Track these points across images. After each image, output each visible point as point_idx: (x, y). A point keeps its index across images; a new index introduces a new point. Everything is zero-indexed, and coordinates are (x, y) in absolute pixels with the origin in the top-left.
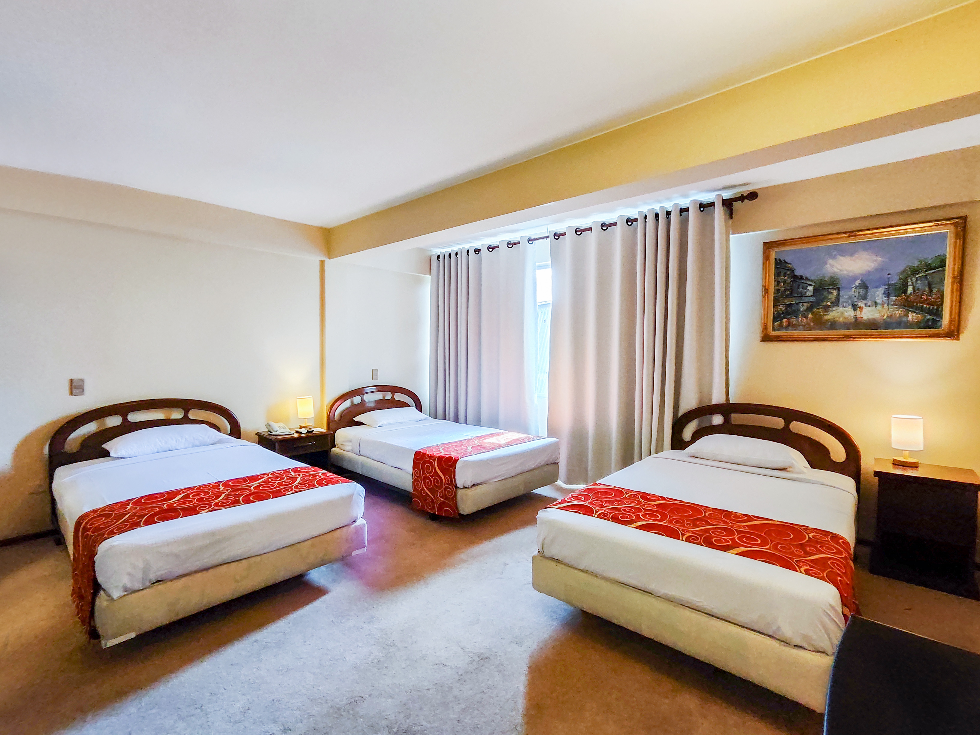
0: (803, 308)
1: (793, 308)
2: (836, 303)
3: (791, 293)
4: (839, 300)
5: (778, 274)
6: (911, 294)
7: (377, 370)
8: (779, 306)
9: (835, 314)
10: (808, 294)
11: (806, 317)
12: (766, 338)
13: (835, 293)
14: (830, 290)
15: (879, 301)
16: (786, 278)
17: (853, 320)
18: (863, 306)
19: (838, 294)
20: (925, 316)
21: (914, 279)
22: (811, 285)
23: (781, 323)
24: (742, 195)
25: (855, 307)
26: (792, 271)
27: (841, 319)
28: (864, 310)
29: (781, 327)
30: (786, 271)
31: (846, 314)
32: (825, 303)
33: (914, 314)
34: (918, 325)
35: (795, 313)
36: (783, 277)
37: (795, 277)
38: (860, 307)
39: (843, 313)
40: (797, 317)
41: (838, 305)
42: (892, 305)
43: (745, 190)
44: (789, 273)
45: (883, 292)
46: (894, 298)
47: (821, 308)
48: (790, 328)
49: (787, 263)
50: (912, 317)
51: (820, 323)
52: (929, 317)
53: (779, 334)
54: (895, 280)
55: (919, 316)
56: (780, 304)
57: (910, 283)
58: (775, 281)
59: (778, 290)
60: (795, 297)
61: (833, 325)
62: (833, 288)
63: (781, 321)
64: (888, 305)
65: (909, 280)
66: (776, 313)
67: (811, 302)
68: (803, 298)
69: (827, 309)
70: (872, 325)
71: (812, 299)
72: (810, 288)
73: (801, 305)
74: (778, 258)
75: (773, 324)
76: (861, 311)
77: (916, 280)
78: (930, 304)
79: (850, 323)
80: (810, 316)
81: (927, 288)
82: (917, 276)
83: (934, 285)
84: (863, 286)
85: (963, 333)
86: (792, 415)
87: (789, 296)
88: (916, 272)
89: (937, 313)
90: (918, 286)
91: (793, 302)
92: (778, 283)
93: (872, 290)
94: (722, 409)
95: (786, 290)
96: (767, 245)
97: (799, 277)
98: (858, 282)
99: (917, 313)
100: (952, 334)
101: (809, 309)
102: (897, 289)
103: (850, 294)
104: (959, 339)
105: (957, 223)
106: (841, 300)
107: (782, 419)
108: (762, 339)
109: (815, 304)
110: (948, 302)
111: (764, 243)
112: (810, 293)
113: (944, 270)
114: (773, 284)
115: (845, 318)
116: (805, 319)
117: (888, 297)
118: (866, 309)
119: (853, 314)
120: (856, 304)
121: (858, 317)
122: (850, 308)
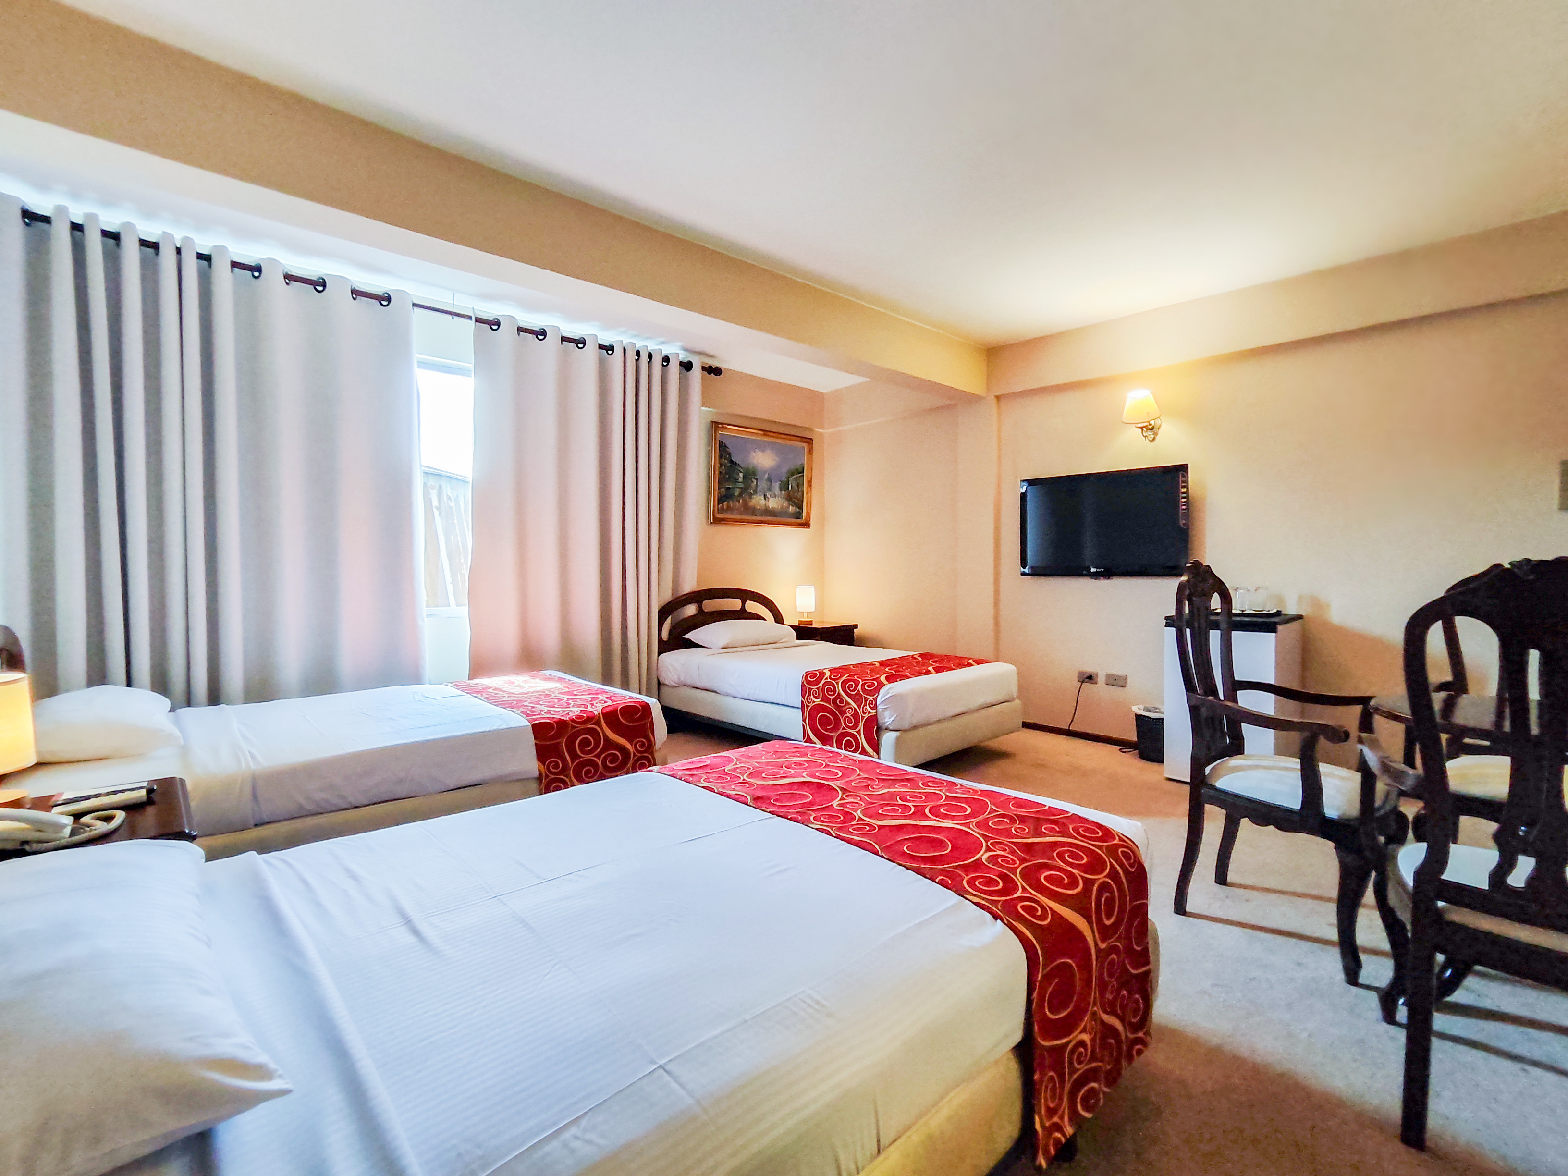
0: (737, 492)
1: (731, 492)
2: (755, 492)
3: (729, 477)
5: (721, 457)
6: (790, 491)
8: (722, 488)
9: (753, 502)
11: (739, 502)
12: (717, 521)
13: (755, 482)
14: (753, 479)
15: (777, 494)
16: (726, 461)
17: (764, 508)
18: (769, 496)
20: (796, 509)
22: (741, 472)
23: (723, 505)
24: (712, 367)
25: (765, 497)
26: (730, 456)
27: (758, 507)
29: (721, 511)
30: (726, 455)
31: (760, 502)
32: (749, 491)
34: (791, 515)
35: (732, 497)
36: (724, 460)
37: (732, 462)
40: (733, 500)
41: (756, 494)
42: (783, 498)
43: (715, 363)
44: (728, 457)
45: (778, 486)
46: (784, 493)
47: (747, 494)
48: (730, 511)
49: (728, 447)
50: (791, 509)
51: (746, 508)
52: (798, 510)
53: (723, 517)
54: (784, 479)
55: (794, 508)
56: (721, 486)
57: (790, 482)
58: (719, 463)
59: (721, 472)
60: (731, 481)
61: (753, 511)
62: (753, 478)
63: (723, 503)
64: (781, 498)
65: (790, 480)
66: (719, 495)
67: (741, 488)
68: (737, 483)
69: (750, 495)
70: (768, 512)
71: (742, 485)
72: (741, 475)
73: (735, 489)
74: (721, 440)
75: (718, 506)
76: (768, 500)
77: (793, 480)
78: (798, 500)
79: (763, 511)
80: (741, 501)
81: (797, 488)
82: (794, 477)
83: (800, 486)
84: (769, 480)
85: (811, 522)
86: (745, 595)
87: (728, 480)
88: (793, 474)
89: (801, 507)
90: (794, 485)
91: (730, 487)
92: (721, 465)
93: (773, 484)
94: (697, 597)
95: (726, 473)
96: (715, 424)
97: (734, 463)
98: (767, 475)
99: (793, 506)
100: (807, 525)
101: (741, 495)
102: (784, 487)
103: (763, 484)
104: (809, 528)
105: (809, 441)
106: (758, 490)
107: (739, 600)
108: (712, 521)
109: (744, 491)
110: (806, 500)
111: (712, 422)
112: (740, 480)
113: (803, 475)
114: (718, 465)
115: (761, 506)
116: (737, 503)
117: (781, 491)
118: (771, 500)
119: (764, 503)
120: (766, 494)
121: (767, 505)
122: (763, 498)
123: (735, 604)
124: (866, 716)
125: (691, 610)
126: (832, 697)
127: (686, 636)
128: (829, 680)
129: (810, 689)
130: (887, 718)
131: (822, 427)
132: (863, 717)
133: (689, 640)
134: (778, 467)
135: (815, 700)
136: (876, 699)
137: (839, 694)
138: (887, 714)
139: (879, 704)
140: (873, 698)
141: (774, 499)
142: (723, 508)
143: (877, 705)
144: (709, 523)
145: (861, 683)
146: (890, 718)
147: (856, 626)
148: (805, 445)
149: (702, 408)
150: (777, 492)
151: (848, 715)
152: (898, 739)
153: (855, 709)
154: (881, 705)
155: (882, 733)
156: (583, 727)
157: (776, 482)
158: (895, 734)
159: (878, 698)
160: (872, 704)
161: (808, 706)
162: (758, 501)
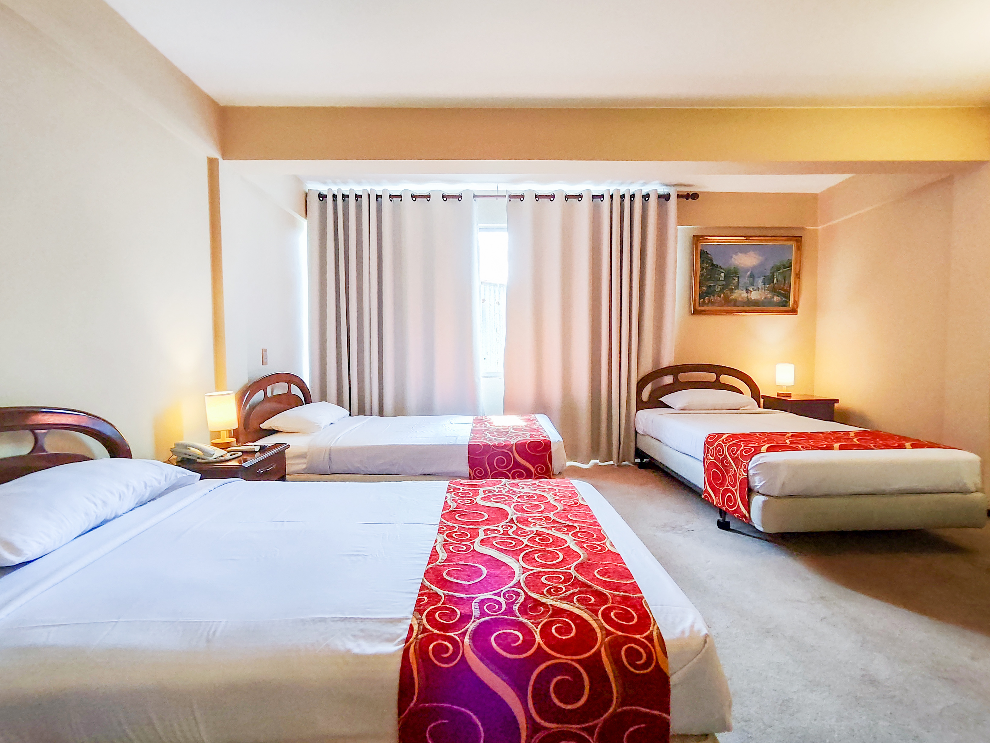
0: (718, 289)
1: (712, 289)
2: (737, 287)
3: (710, 278)
4: (739, 285)
5: (702, 262)
6: (776, 283)
7: (266, 350)
8: (703, 286)
9: (735, 295)
10: (721, 279)
11: (720, 297)
12: (696, 312)
13: (736, 279)
14: (734, 277)
15: (760, 287)
16: (708, 265)
17: (746, 300)
18: (752, 290)
19: (738, 280)
20: (782, 299)
21: (777, 273)
22: (723, 272)
23: (704, 299)
24: (688, 194)
25: (747, 291)
26: (711, 260)
27: (740, 299)
28: (752, 292)
29: (704, 304)
30: (707, 260)
31: (742, 295)
32: (730, 287)
33: (777, 297)
34: (778, 304)
35: (713, 293)
36: (705, 264)
37: (713, 265)
38: (750, 291)
39: (740, 295)
40: (714, 296)
41: (738, 289)
42: (767, 290)
43: (691, 190)
44: (709, 261)
45: (762, 281)
46: (768, 286)
47: (728, 290)
48: (710, 304)
49: (709, 254)
50: (776, 299)
51: (727, 301)
52: (784, 299)
53: (704, 309)
54: (768, 274)
55: (779, 298)
56: (703, 285)
57: (775, 276)
58: (700, 267)
59: (702, 274)
60: (712, 280)
61: (735, 303)
62: (735, 276)
64: (765, 290)
65: (775, 274)
66: (701, 292)
67: (723, 285)
68: (718, 282)
69: (732, 290)
70: (756, 303)
71: (724, 283)
72: (722, 275)
73: (716, 286)
74: (702, 249)
75: (699, 301)
76: (751, 293)
77: (778, 274)
78: (784, 291)
79: (744, 302)
80: (722, 296)
81: (783, 280)
82: (779, 272)
83: (786, 279)
84: (752, 276)
85: (799, 310)
86: (720, 370)
87: (710, 279)
88: (778, 269)
89: (787, 297)
90: (779, 278)
91: (711, 285)
92: (703, 269)
93: (756, 279)
94: (674, 370)
95: (707, 275)
96: (696, 238)
97: (716, 266)
98: (749, 273)
99: (778, 296)
100: (794, 311)
101: (721, 291)
102: (769, 280)
103: (745, 280)
104: (797, 314)
105: (798, 239)
106: (740, 285)
107: (714, 374)
108: (693, 313)
109: (724, 287)
110: (793, 290)
111: (694, 236)
112: (722, 279)
113: (791, 269)
114: (699, 269)
115: (742, 298)
116: (719, 298)
117: (765, 284)
118: (753, 292)
119: (746, 296)
120: (748, 288)
121: (749, 297)
122: (744, 291)
123: (711, 377)
124: (741, 477)
125: (668, 380)
126: (721, 457)
127: (660, 399)
128: (721, 442)
129: (708, 448)
130: (757, 483)
131: (815, 224)
132: (739, 478)
133: (662, 402)
134: (761, 265)
135: (711, 458)
136: (748, 464)
137: (726, 455)
138: (757, 478)
139: (750, 469)
140: (746, 463)
141: (757, 292)
142: (704, 301)
143: (749, 469)
144: (691, 314)
145: (742, 448)
146: (759, 483)
147: (837, 401)
148: (794, 244)
149: (678, 226)
150: (760, 285)
151: (731, 474)
152: (765, 502)
153: (735, 471)
154: (751, 470)
155: (753, 495)
156: (500, 450)
157: (759, 277)
158: (763, 498)
159: (750, 463)
160: (745, 468)
161: (707, 462)
162: (740, 294)
